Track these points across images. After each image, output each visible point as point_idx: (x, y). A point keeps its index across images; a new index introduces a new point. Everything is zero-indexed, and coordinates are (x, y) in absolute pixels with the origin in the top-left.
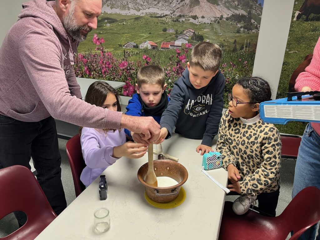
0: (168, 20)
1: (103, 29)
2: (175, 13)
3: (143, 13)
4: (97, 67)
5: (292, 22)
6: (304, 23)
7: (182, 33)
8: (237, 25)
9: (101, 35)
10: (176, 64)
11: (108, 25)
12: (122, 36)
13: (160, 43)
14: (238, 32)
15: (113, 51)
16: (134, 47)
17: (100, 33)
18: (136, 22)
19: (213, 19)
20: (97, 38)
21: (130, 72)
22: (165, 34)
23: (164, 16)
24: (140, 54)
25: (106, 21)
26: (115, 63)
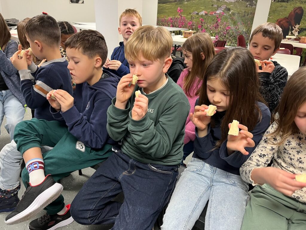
1: (183, 5)
4: (177, 24)
5: (272, 2)
6: (276, 3)
7: (220, 7)
10: (216, 23)
11: (186, 3)
12: (192, 8)
13: (209, 12)
14: (247, 7)
15: (186, 16)
16: (197, 14)
17: (181, 7)
20: (179, 9)
21: (192, 27)
22: (212, 7)
24: (199, 17)
25: (185, 1)
26: (186, 22)
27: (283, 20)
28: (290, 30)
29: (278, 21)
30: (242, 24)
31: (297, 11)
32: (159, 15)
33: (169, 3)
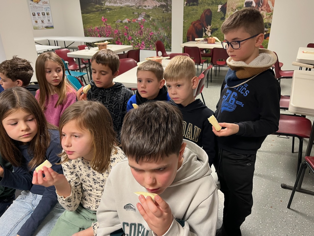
0: (134, 8)
1: (106, 14)
2: (137, 5)
3: (123, 5)
4: (104, 34)
5: (184, 7)
6: (188, 7)
7: (140, 14)
8: (163, 9)
9: (106, 17)
10: (139, 30)
11: (109, 11)
12: (115, 17)
13: (131, 20)
14: (164, 12)
15: (111, 25)
16: (121, 22)
17: (105, 16)
18: (121, 10)
19: (153, 7)
20: (104, 18)
21: (119, 35)
22: (133, 15)
23: (133, 6)
24: (124, 25)
25: (107, 9)
26: (112, 31)
27: (196, 23)
28: (204, 31)
29: (193, 24)
30: (162, 29)
31: (206, 13)
32: (85, 25)
33: (92, 13)
